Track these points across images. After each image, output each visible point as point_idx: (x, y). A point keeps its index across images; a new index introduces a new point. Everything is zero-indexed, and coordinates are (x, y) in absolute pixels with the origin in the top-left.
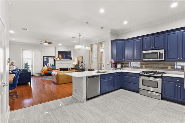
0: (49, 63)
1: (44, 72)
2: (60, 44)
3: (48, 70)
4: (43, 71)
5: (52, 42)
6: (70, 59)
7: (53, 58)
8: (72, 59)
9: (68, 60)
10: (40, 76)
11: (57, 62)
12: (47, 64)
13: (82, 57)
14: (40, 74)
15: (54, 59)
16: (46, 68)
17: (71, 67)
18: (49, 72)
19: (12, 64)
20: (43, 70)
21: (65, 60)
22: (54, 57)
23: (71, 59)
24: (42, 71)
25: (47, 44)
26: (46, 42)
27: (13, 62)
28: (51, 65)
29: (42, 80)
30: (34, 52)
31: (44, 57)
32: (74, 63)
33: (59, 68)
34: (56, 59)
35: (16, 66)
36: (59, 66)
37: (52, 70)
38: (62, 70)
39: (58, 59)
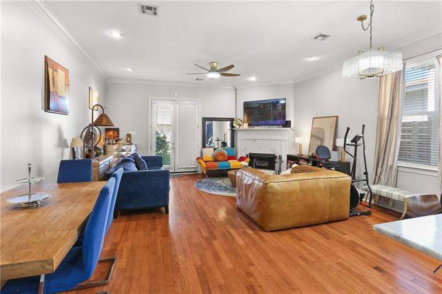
0: (214, 138)
1: (204, 165)
2: (253, 79)
3: (216, 161)
4: (201, 161)
5: (232, 66)
6: (284, 126)
7: (229, 123)
8: (290, 126)
9: (275, 128)
10: (194, 175)
11: (239, 136)
12: (209, 140)
13: (337, 117)
14: (193, 170)
15: (232, 126)
16: (209, 153)
17: (290, 154)
18: (221, 165)
19: (129, 139)
20: (201, 158)
22: (232, 120)
23: (287, 124)
24: (199, 163)
25: (216, 75)
26: (213, 70)
27: (130, 135)
28: (220, 142)
29: (200, 194)
30: (180, 104)
31: (205, 119)
32: (298, 140)
33: (247, 156)
34: (237, 127)
35: (136, 146)
36: (245, 149)
37: (227, 161)
38: (255, 160)
39: (246, 126)
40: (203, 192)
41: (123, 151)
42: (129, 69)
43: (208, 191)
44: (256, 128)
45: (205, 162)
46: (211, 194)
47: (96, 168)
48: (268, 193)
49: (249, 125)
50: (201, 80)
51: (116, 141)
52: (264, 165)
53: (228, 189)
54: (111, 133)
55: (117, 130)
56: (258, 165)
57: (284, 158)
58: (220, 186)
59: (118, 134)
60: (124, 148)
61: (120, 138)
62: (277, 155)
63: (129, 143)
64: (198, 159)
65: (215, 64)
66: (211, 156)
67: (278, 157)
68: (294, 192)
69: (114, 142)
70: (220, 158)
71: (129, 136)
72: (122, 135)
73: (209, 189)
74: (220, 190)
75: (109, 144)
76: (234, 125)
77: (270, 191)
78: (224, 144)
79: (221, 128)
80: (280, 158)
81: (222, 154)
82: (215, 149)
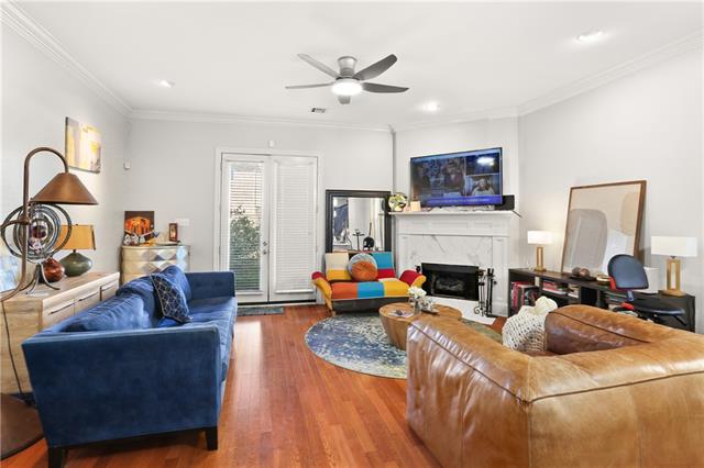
0: (351, 230)
1: (327, 288)
3: (353, 280)
4: (321, 280)
5: (391, 60)
6: (498, 207)
8: (512, 207)
9: (478, 211)
10: (308, 308)
11: (402, 227)
12: (343, 234)
13: (643, 183)
14: (306, 297)
15: (386, 208)
16: (339, 263)
18: (364, 290)
19: (173, 234)
20: (322, 273)
21: (459, 210)
22: (386, 196)
23: (506, 203)
24: (317, 285)
25: (352, 88)
26: (345, 74)
27: (176, 225)
28: (362, 239)
29: (314, 367)
30: (279, 163)
31: (330, 194)
32: (534, 237)
33: (418, 268)
34: (398, 209)
35: (188, 248)
36: (414, 254)
37: (376, 280)
38: (434, 277)
39: (415, 206)
40: (323, 362)
41: (158, 258)
42: (165, 84)
43: (334, 360)
44: (436, 211)
45: (331, 282)
46: (340, 369)
47: (36, 315)
48: (535, 436)
49: (422, 206)
50: (323, 111)
51: (147, 238)
52: (453, 288)
53: (381, 353)
54: (137, 222)
55: (150, 215)
56: (441, 287)
57: (502, 277)
58: (363, 343)
59: (152, 223)
60: (160, 252)
61: (156, 231)
62: (484, 268)
63: (175, 241)
64: (316, 275)
65: (351, 61)
66: (343, 269)
67: (485, 273)
68: (622, 428)
69: (143, 240)
70: (363, 274)
71: (174, 227)
72: (161, 226)
73: (336, 353)
74: (363, 354)
75: (132, 244)
76: (391, 205)
77: (541, 429)
78: (370, 242)
79: (364, 211)
80: (490, 274)
81: (367, 266)
82: (351, 256)
